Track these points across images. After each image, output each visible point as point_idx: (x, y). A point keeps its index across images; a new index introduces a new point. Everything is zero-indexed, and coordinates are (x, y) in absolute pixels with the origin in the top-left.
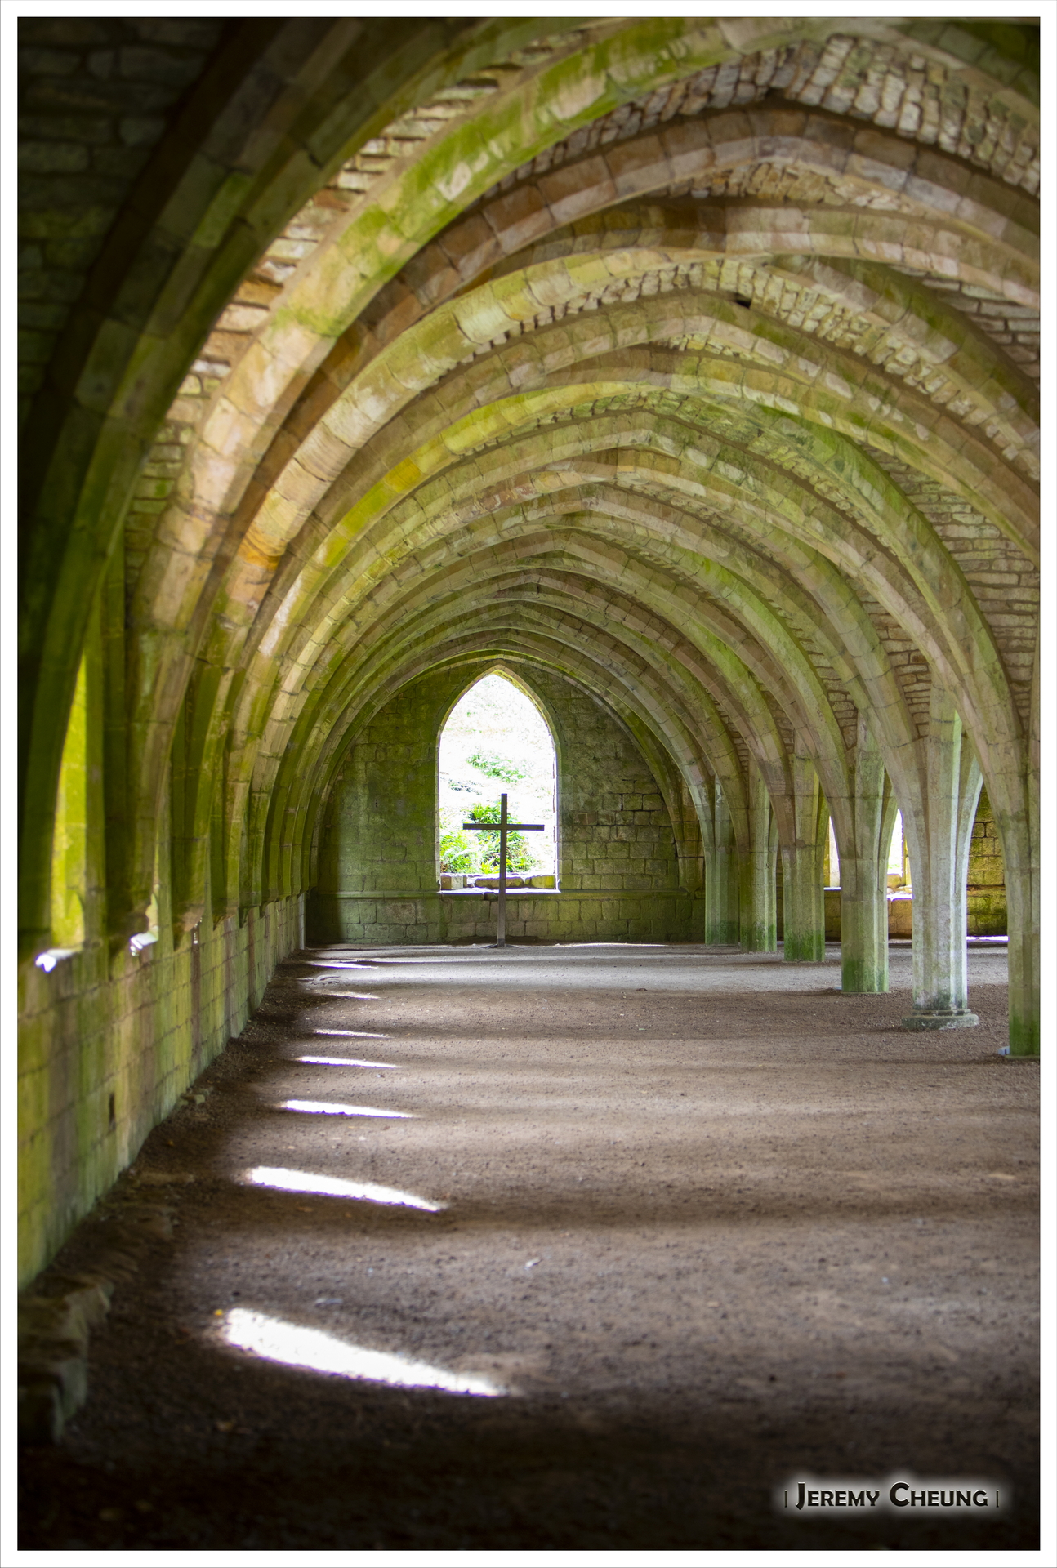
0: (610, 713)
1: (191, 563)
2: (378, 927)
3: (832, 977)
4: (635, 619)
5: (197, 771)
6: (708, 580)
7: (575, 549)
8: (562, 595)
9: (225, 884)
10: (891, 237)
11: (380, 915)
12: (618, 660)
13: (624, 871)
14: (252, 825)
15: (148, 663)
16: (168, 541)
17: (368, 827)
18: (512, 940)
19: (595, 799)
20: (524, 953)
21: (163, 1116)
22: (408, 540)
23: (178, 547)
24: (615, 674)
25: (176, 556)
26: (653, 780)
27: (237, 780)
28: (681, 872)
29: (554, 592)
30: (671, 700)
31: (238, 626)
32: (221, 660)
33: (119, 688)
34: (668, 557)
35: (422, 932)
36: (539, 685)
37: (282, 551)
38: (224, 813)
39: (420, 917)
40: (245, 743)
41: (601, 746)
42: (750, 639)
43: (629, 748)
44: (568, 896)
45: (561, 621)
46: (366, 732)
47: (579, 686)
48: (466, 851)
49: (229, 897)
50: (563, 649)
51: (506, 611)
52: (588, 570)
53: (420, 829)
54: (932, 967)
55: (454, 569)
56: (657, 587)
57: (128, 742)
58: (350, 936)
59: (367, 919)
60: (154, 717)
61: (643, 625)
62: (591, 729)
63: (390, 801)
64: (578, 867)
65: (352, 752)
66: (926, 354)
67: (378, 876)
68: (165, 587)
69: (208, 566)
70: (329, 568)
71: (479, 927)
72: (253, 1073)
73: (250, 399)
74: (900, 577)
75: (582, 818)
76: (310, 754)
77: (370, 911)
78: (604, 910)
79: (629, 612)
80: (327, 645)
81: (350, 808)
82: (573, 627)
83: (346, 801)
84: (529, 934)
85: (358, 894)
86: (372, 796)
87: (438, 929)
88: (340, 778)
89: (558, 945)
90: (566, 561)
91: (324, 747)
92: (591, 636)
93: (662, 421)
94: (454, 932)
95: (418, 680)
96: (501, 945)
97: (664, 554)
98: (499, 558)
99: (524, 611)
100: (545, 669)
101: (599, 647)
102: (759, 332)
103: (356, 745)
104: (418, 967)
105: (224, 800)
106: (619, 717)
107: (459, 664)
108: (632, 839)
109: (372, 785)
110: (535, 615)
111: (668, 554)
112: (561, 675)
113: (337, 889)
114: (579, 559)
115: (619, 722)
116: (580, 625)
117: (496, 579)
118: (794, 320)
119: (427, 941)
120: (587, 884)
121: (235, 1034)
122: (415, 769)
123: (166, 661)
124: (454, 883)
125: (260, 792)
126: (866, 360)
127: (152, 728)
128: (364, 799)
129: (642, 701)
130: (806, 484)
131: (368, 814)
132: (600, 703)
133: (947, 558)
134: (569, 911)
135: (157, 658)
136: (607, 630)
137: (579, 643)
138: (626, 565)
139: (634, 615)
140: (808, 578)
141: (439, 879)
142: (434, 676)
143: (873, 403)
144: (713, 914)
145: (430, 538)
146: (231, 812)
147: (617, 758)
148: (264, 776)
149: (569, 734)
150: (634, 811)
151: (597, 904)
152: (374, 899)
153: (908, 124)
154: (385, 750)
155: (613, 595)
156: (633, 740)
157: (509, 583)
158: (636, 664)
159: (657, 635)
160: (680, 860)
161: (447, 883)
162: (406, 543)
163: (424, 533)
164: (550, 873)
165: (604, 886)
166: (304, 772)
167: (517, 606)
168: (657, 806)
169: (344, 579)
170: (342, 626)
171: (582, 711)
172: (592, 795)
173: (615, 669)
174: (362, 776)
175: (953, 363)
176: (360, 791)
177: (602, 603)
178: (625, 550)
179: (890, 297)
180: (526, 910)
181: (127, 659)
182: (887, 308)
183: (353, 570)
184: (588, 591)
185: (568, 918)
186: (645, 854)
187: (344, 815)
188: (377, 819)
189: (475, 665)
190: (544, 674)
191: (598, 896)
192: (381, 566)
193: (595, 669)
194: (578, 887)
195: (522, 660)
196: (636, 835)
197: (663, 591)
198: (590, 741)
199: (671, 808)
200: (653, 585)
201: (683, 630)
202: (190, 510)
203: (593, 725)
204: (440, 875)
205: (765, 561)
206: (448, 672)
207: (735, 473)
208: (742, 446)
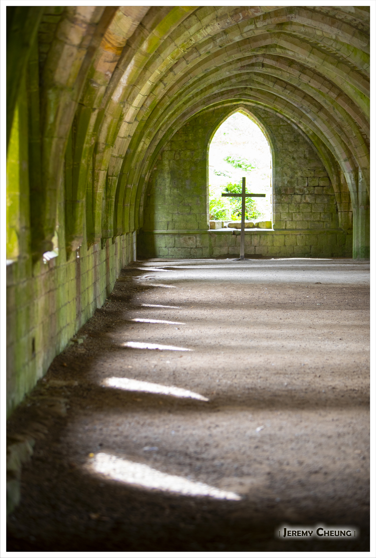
0: (301, 133)
1: (75, 50)
2: (176, 249)
4: (315, 81)
5: (79, 164)
6: (356, 60)
7: (283, 43)
8: (276, 68)
9: (94, 226)
11: (177, 242)
12: (306, 104)
13: (309, 219)
14: (108, 194)
15: (52, 105)
16: (62, 38)
17: (170, 195)
18: (248, 256)
19: (293, 180)
20: (254, 263)
21: (61, 350)
22: (192, 38)
23: (68, 41)
24: (304, 112)
25: (67, 47)
26: (325, 170)
27: (100, 170)
28: (340, 220)
29: (271, 67)
30: (335, 126)
31: (100, 85)
32: (92, 104)
33: (36, 119)
34: (333, 47)
35: (199, 252)
36: (263, 118)
37: (124, 45)
38: (93, 187)
39: (198, 244)
40: (104, 149)
41: (297, 151)
43: (312, 152)
44: (278, 233)
45: (275, 83)
46: (169, 144)
47: (285, 119)
48: (223, 209)
49: (96, 232)
50: (276, 98)
51: (245, 77)
53: (198, 196)
55: (217, 54)
56: (328, 64)
57: (42, 148)
58: (161, 254)
59: (170, 245)
60: (56, 134)
61: (320, 85)
62: (291, 142)
63: (182, 181)
64: (284, 217)
65: (162, 155)
67: (176, 222)
68: (61, 63)
69: (84, 52)
70: (150, 54)
71: (230, 249)
72: (109, 328)
75: (286, 190)
76: (139, 156)
77: (171, 241)
79: (312, 78)
80: (148, 96)
81: (160, 185)
82: (281, 86)
83: (158, 181)
84: (257, 253)
85: (165, 231)
86: (172, 178)
87: (208, 250)
88: (155, 169)
89: (273, 259)
90: (278, 50)
91: (147, 152)
92: (291, 91)
94: (217, 252)
95: (197, 115)
96: (242, 259)
97: (332, 46)
98: (242, 48)
99: (255, 78)
100: (266, 109)
101: (296, 97)
103: (163, 151)
104: (197, 271)
105: (93, 180)
106: (307, 136)
107: (219, 107)
108: (313, 202)
109: (172, 172)
110: (261, 80)
111: (334, 46)
112: (275, 113)
113: (154, 228)
114: (285, 49)
115: (306, 138)
116: (286, 85)
117: (240, 60)
119: (202, 257)
120: (289, 226)
121: (99, 307)
122: (196, 164)
124: (217, 225)
125: (112, 176)
127: (55, 141)
128: (168, 180)
129: (319, 127)
131: (171, 188)
132: (296, 128)
134: (279, 241)
135: (57, 103)
136: (300, 88)
137: (285, 95)
138: (311, 52)
139: (315, 79)
141: (208, 223)
142: (206, 113)
144: (357, 242)
145: (204, 37)
146: (97, 187)
147: (305, 158)
148: (114, 167)
149: (279, 145)
150: (314, 187)
151: (294, 237)
152: (174, 234)
154: (179, 154)
156: (314, 148)
157: (247, 62)
158: (316, 106)
159: (327, 90)
160: (339, 213)
161: (213, 226)
162: (191, 40)
163: (201, 34)
164: (269, 220)
165: (298, 227)
166: (136, 166)
167: (251, 75)
168: (327, 184)
169: (157, 60)
170: (156, 86)
171: (286, 132)
172: (292, 178)
173: (304, 109)
174: (167, 168)
176: (166, 176)
177: (298, 73)
178: (310, 43)
180: (256, 240)
181: (41, 103)
183: (162, 55)
184: (290, 66)
185: (278, 244)
186: (320, 210)
187: (157, 189)
188: (175, 191)
189: (228, 107)
190: (266, 112)
191: (294, 233)
192: (178, 53)
193: (293, 109)
194: (284, 228)
195: (254, 105)
196: (315, 199)
197: (331, 66)
198: (290, 149)
199: (334, 185)
200: (325, 62)
201: (342, 88)
202: (74, 21)
203: (292, 140)
204: (209, 221)
206: (214, 111)
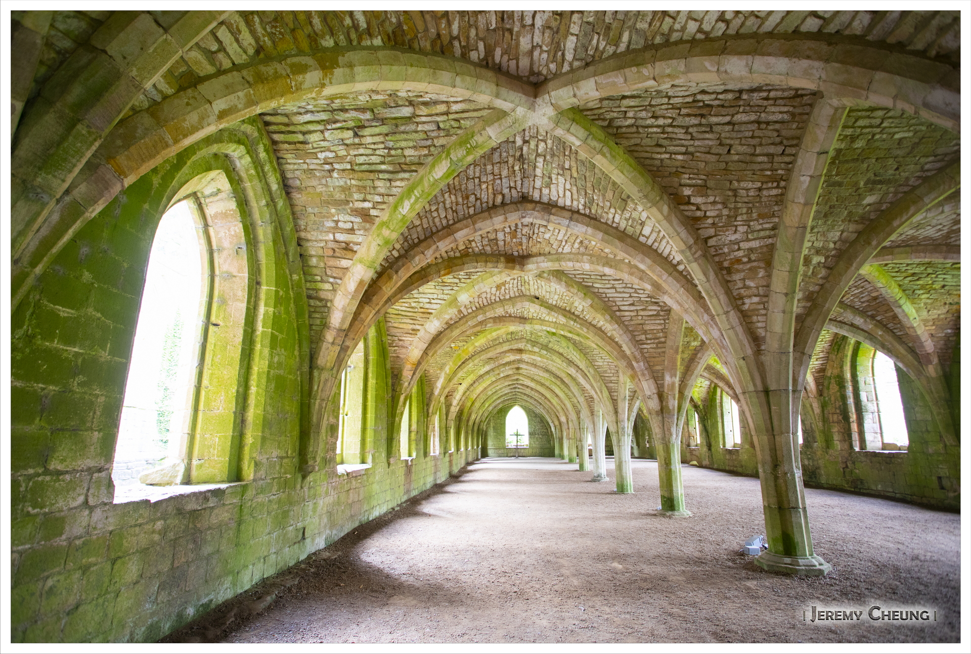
0: (537, 413)
1: (330, 346)
2: (495, 454)
3: (577, 467)
4: (537, 393)
6: (547, 383)
7: (521, 378)
8: (521, 388)
10: (570, 260)
12: (536, 402)
13: (541, 443)
15: (316, 379)
16: (323, 339)
18: (519, 457)
19: (535, 430)
21: (371, 519)
23: (326, 340)
24: (537, 406)
25: (325, 344)
26: (545, 426)
28: (551, 444)
33: (306, 388)
34: (539, 378)
36: (525, 408)
39: (503, 452)
41: (536, 420)
42: (557, 396)
44: (530, 448)
46: (493, 417)
47: (530, 407)
48: (511, 440)
52: (525, 383)
53: (502, 435)
54: (597, 467)
58: (490, 456)
62: (534, 417)
63: (497, 430)
64: (532, 443)
66: (584, 304)
67: (495, 444)
71: (513, 454)
73: (346, 289)
74: (585, 375)
75: (533, 433)
76: (472, 420)
77: (493, 451)
78: (538, 451)
81: (490, 432)
84: (522, 456)
85: (491, 448)
86: (493, 429)
87: (506, 454)
88: (488, 426)
89: (527, 458)
93: (528, 341)
94: (509, 455)
95: (502, 408)
96: (517, 458)
101: (532, 400)
102: (541, 305)
103: (491, 420)
107: (509, 404)
109: (494, 427)
113: (487, 446)
116: (528, 396)
118: (550, 301)
119: (503, 457)
120: (534, 445)
122: (501, 424)
123: (323, 379)
126: (569, 311)
127: (318, 402)
130: (562, 354)
132: (535, 411)
133: (595, 370)
134: (531, 451)
137: (528, 399)
140: (566, 380)
141: (506, 445)
143: (572, 323)
144: (557, 452)
147: (538, 422)
149: (530, 417)
150: (542, 432)
151: (536, 450)
152: (494, 449)
153: (568, 203)
154: (496, 421)
155: (532, 389)
156: (541, 419)
160: (551, 441)
164: (526, 443)
165: (537, 446)
168: (546, 431)
171: (533, 413)
175: (591, 306)
179: (573, 287)
180: (522, 451)
181: (310, 378)
182: (572, 290)
186: (544, 440)
187: (488, 433)
188: (495, 434)
189: (512, 405)
191: (536, 448)
194: (532, 446)
196: (542, 436)
198: (534, 419)
199: (548, 432)
202: (329, 328)
205: (557, 377)
206: (508, 406)
207: (545, 352)
208: (547, 346)
